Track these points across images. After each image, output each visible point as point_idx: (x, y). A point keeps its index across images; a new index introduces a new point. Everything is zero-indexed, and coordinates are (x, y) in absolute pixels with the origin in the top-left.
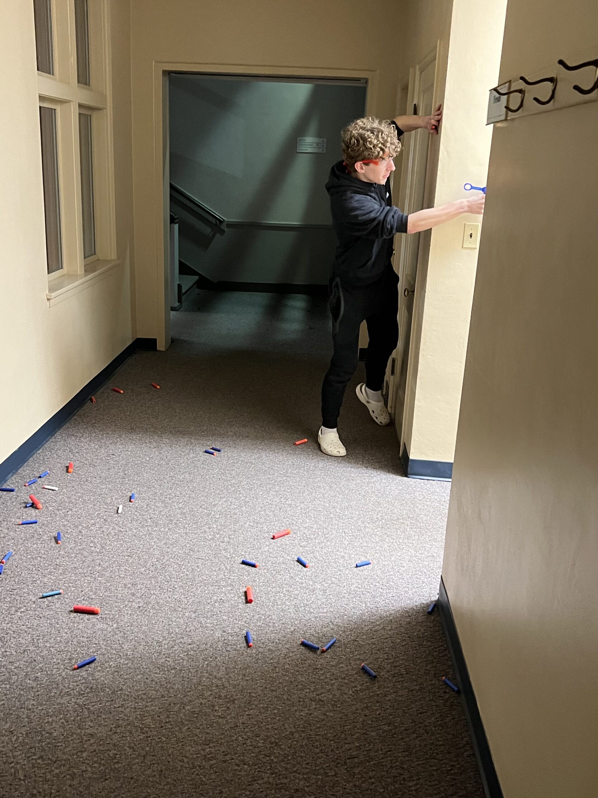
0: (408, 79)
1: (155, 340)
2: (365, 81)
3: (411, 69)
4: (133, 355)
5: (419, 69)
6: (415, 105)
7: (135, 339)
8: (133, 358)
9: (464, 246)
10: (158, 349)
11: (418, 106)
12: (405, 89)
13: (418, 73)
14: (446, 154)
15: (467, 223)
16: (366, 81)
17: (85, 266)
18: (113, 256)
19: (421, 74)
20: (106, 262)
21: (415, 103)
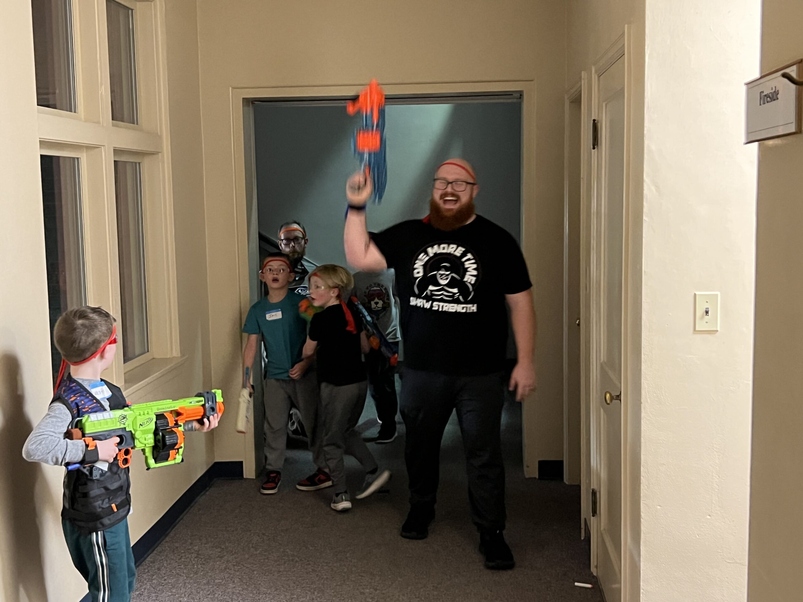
0: (581, 86)
1: (241, 463)
2: (519, 95)
3: (583, 73)
4: (208, 488)
5: (596, 72)
6: (594, 120)
7: (213, 463)
8: (207, 493)
9: (697, 329)
10: (245, 477)
11: (598, 122)
12: (577, 101)
13: (594, 77)
14: (653, 188)
15: (697, 293)
16: (521, 94)
17: (125, 374)
18: (176, 352)
19: (599, 77)
20: (165, 361)
21: (593, 118)
